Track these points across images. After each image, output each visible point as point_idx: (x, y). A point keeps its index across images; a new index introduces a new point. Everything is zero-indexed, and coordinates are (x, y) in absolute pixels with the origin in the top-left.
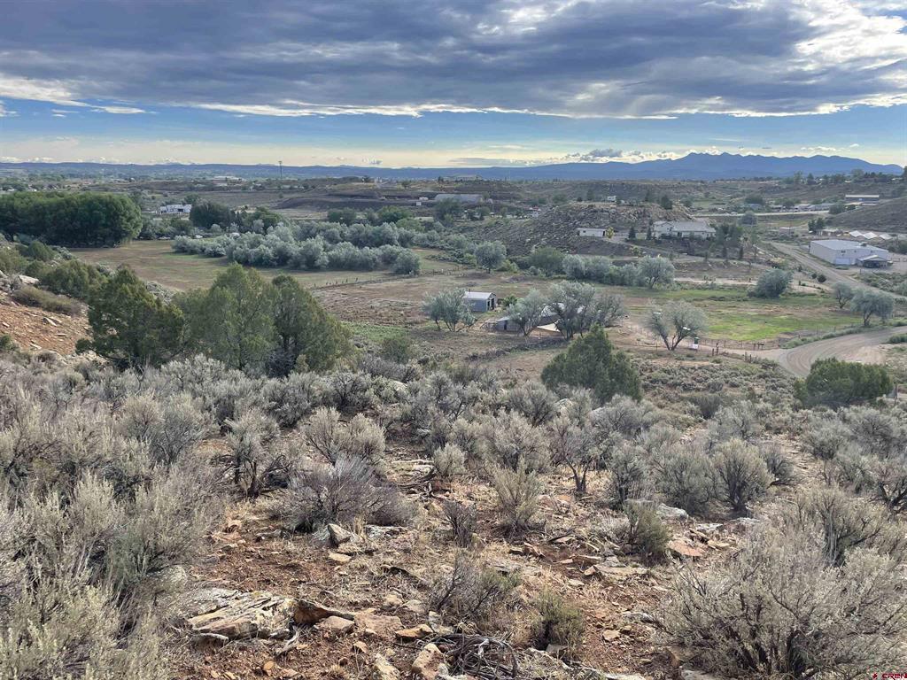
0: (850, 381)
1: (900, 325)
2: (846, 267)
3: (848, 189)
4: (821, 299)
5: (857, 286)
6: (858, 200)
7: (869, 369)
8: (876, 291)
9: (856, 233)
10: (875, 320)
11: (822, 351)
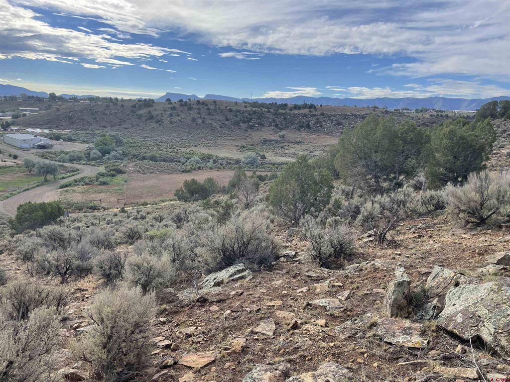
0: (41, 213)
1: (63, 178)
2: (28, 149)
3: (20, 105)
4: (17, 169)
5: (36, 160)
6: (28, 111)
7: (50, 204)
8: (47, 161)
9: (30, 130)
10: (50, 177)
11: (23, 199)
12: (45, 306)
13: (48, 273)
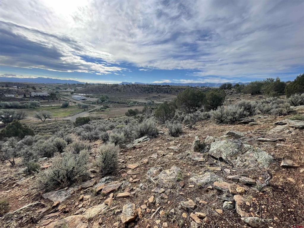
0: (83, 120)
1: (90, 109)
2: (79, 100)
3: (77, 86)
4: (76, 107)
5: (82, 103)
6: (79, 88)
7: (86, 118)
8: (85, 104)
9: (80, 94)
10: (86, 109)
11: (77, 116)
12: (84, 150)
13: (85, 139)
